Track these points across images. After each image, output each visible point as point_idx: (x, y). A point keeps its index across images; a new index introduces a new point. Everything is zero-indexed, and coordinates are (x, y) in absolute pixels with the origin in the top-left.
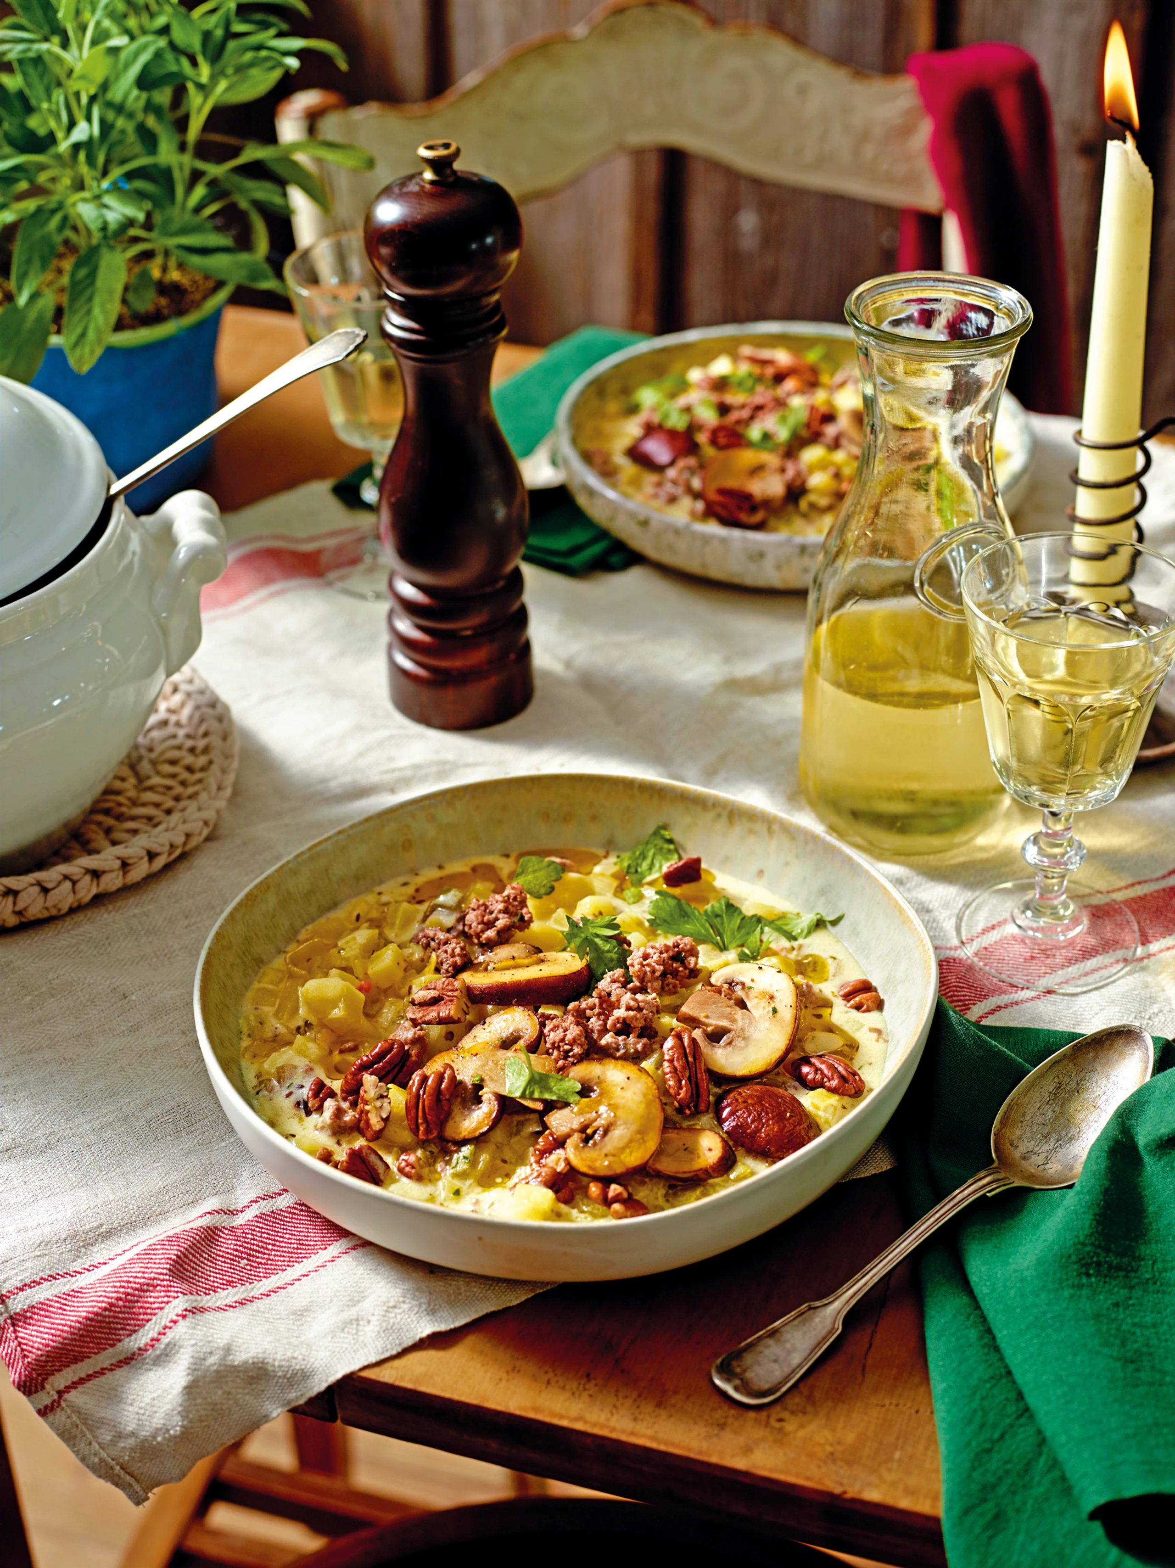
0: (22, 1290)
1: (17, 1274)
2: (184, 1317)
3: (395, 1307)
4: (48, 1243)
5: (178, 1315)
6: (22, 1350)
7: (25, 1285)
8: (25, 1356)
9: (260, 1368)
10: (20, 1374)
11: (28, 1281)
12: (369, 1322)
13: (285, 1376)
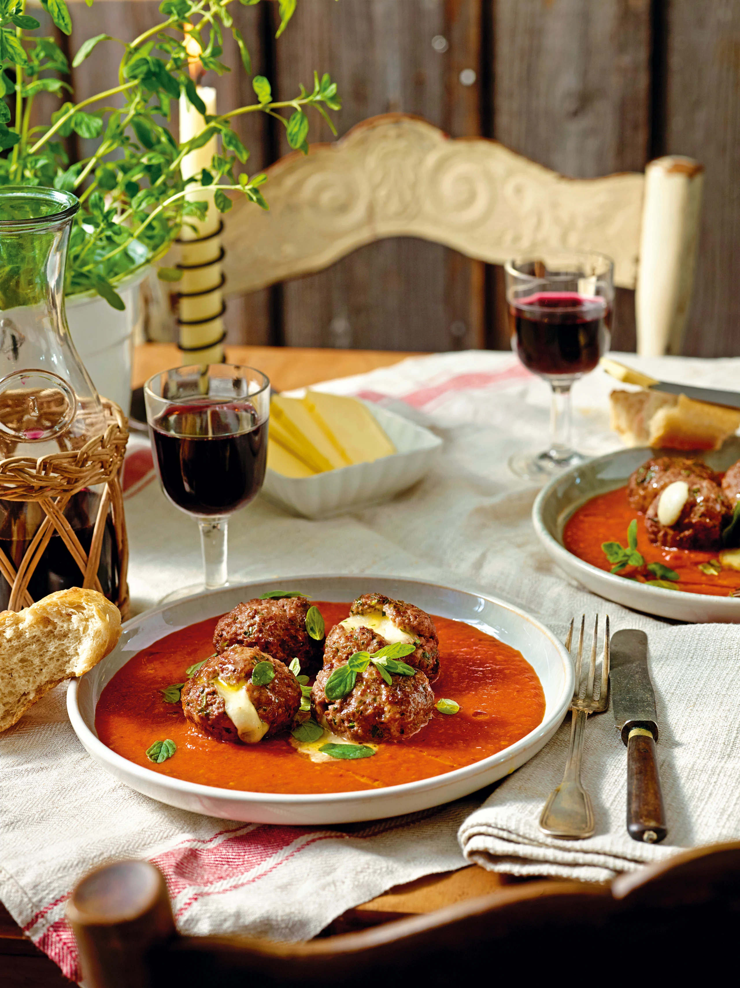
0: (55, 904)
1: (48, 894)
2: (196, 899)
3: (362, 872)
4: (65, 868)
5: (190, 899)
6: (68, 948)
7: (57, 901)
8: (71, 952)
9: (266, 924)
10: (71, 966)
11: (58, 897)
12: (343, 882)
13: (286, 927)
